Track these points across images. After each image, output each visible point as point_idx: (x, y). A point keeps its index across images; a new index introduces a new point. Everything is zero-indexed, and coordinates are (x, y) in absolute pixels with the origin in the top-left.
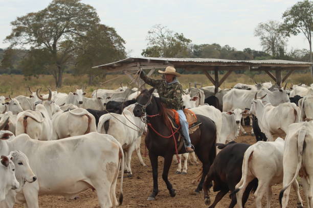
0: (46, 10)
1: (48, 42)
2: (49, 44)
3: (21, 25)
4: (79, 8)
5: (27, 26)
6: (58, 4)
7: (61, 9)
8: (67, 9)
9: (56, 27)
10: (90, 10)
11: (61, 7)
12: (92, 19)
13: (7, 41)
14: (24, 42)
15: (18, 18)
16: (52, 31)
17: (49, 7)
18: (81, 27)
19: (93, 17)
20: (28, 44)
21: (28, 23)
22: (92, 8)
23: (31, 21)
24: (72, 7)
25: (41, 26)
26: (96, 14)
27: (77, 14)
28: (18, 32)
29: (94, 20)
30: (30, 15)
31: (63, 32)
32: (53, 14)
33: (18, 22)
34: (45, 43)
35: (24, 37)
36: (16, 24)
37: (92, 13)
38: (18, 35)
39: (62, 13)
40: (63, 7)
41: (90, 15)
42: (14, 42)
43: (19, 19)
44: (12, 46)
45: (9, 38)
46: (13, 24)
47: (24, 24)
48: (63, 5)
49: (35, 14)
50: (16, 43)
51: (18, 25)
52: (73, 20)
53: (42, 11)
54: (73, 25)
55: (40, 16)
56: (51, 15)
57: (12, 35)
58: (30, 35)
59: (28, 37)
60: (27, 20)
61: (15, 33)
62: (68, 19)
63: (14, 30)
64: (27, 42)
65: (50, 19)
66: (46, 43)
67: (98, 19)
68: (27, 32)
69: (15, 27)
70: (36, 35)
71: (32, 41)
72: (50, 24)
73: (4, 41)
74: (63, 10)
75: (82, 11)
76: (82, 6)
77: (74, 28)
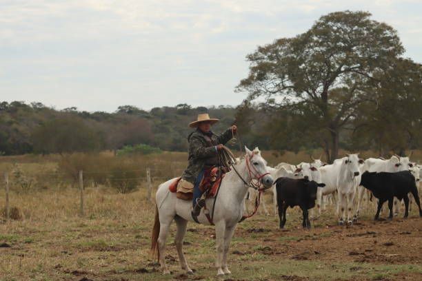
0: (309, 34)
1: (314, 90)
2: (315, 94)
3: (265, 61)
4: (368, 29)
5: (275, 62)
6: (330, 24)
7: (335, 32)
8: (346, 32)
9: (327, 63)
10: (387, 32)
11: (335, 28)
12: (391, 48)
13: (243, 88)
14: (270, 90)
15: (260, 47)
17: (315, 28)
18: (371, 62)
19: (392, 45)
20: (278, 93)
21: (278, 57)
22: (390, 28)
23: (281, 53)
24: (356, 28)
25: (302, 61)
26: (398, 39)
27: (364, 39)
28: (260, 73)
29: (394, 50)
30: (281, 42)
31: (339, 71)
32: (320, 41)
33: (260, 55)
34: (308, 92)
35: (272, 82)
36: (257, 59)
37: (390, 38)
38: (261, 77)
39: (338, 39)
40: (338, 29)
41: (386, 41)
42: (254, 90)
43: (261, 50)
44: (251, 97)
45: (245, 83)
46: (251, 58)
47: (271, 58)
48: (339, 25)
49: (289, 40)
50: (258, 93)
51: (260, 61)
52: (357, 51)
53: (303, 35)
54: (356, 59)
55: (299, 44)
56: (317, 42)
57: (251, 78)
58: (282, 78)
59: (278, 81)
60: (276, 52)
61: (256, 74)
62: (348, 49)
63: (254, 69)
64: (276, 89)
65: (317, 48)
66: (310, 91)
67: (400, 49)
68: (276, 73)
69: (255, 64)
70: (292, 78)
71: (285, 88)
72: (317, 58)
73: (237, 89)
74: (340, 33)
75: (372, 34)
76: (372, 25)
77: (359, 65)
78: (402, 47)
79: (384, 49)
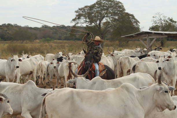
0: (95, 4)
3: (81, 13)
4: (114, 3)
5: (84, 13)
6: (102, 1)
7: (103, 4)
8: (107, 4)
9: (100, 13)
10: (120, 4)
11: (103, 3)
12: (121, 9)
13: (73, 22)
14: (82, 22)
16: (98, 16)
17: (97, 3)
18: (115, 14)
19: (121, 8)
20: (85, 23)
21: (85, 12)
22: (121, 3)
23: (86, 10)
24: (110, 2)
25: (93, 13)
26: (123, 6)
27: (112, 6)
28: (79, 17)
30: (86, 7)
31: (104, 17)
32: (99, 6)
33: (79, 11)
34: (94, 23)
35: (83, 19)
36: (78, 12)
37: (121, 6)
38: (79, 18)
39: (104, 6)
40: (104, 3)
41: (120, 7)
42: (77, 22)
43: (79, 9)
44: (75, 25)
45: (74, 20)
46: (76, 12)
47: (83, 12)
48: (105, 1)
49: (89, 6)
50: (78, 23)
51: (79, 13)
52: (110, 10)
53: (93, 5)
54: (110, 13)
55: (92, 7)
56: (98, 7)
57: (76, 18)
58: (86, 18)
59: (85, 20)
60: (84, 10)
61: (77, 17)
62: (107, 9)
63: (77, 16)
64: (84, 22)
65: (97, 9)
66: (95, 23)
67: (124, 10)
68: (84, 17)
69: (77, 14)
70: (89, 18)
71: (87, 22)
72: (97, 12)
73: (71, 22)
74: (105, 4)
75: (115, 5)
76: (115, 2)
77: (111, 15)
78: (125, 9)
79: (119, 9)
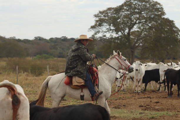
0: (122, 5)
1: (124, 31)
2: (124, 33)
3: (102, 17)
4: (149, 4)
5: (107, 18)
6: (132, 1)
7: (134, 5)
8: (139, 5)
9: (130, 19)
10: (158, 5)
11: (134, 3)
12: (160, 13)
13: (91, 30)
14: (104, 31)
15: (100, 11)
16: (128, 22)
17: (125, 3)
18: (150, 19)
19: (160, 11)
20: (107, 32)
21: (108, 16)
22: (159, 4)
23: (109, 14)
24: (144, 3)
25: (119, 18)
26: (163, 9)
27: (148, 9)
28: (100, 23)
29: (161, 14)
30: (109, 9)
31: (136, 23)
32: (127, 9)
33: (100, 15)
34: (121, 32)
35: (105, 27)
36: (98, 17)
37: (159, 8)
38: (100, 25)
39: (135, 8)
40: (136, 3)
41: (157, 10)
42: (97, 31)
43: (100, 12)
44: (96, 34)
45: (93, 27)
46: (96, 16)
47: (105, 16)
48: (136, 2)
49: (113, 8)
50: (99, 32)
51: (100, 18)
52: (144, 14)
53: (120, 6)
54: (144, 18)
55: (118, 10)
56: (126, 9)
57: (96, 25)
58: (110, 25)
59: (108, 27)
60: (107, 13)
61: (98, 23)
62: (140, 13)
63: (97, 21)
64: (107, 31)
65: (126, 12)
66: (122, 32)
67: (163, 13)
68: (107, 23)
69: (97, 19)
70: (114, 26)
71: (111, 30)
72: (126, 16)
73: (89, 30)
74: (136, 5)
75: (151, 6)
76: (151, 2)
77: (145, 20)
78: (165, 13)
79: (156, 13)
